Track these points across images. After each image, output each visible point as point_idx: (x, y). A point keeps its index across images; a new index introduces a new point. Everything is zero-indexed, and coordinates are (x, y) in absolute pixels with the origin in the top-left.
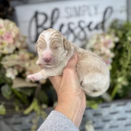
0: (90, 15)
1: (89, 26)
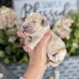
0: (57, 7)
1: (56, 13)
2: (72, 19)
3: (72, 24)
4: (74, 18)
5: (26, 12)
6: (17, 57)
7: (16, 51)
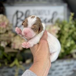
0: (46, 15)
1: (45, 21)
2: (59, 26)
3: (59, 31)
4: (61, 26)
5: (18, 19)
6: (8, 60)
7: (8, 55)
